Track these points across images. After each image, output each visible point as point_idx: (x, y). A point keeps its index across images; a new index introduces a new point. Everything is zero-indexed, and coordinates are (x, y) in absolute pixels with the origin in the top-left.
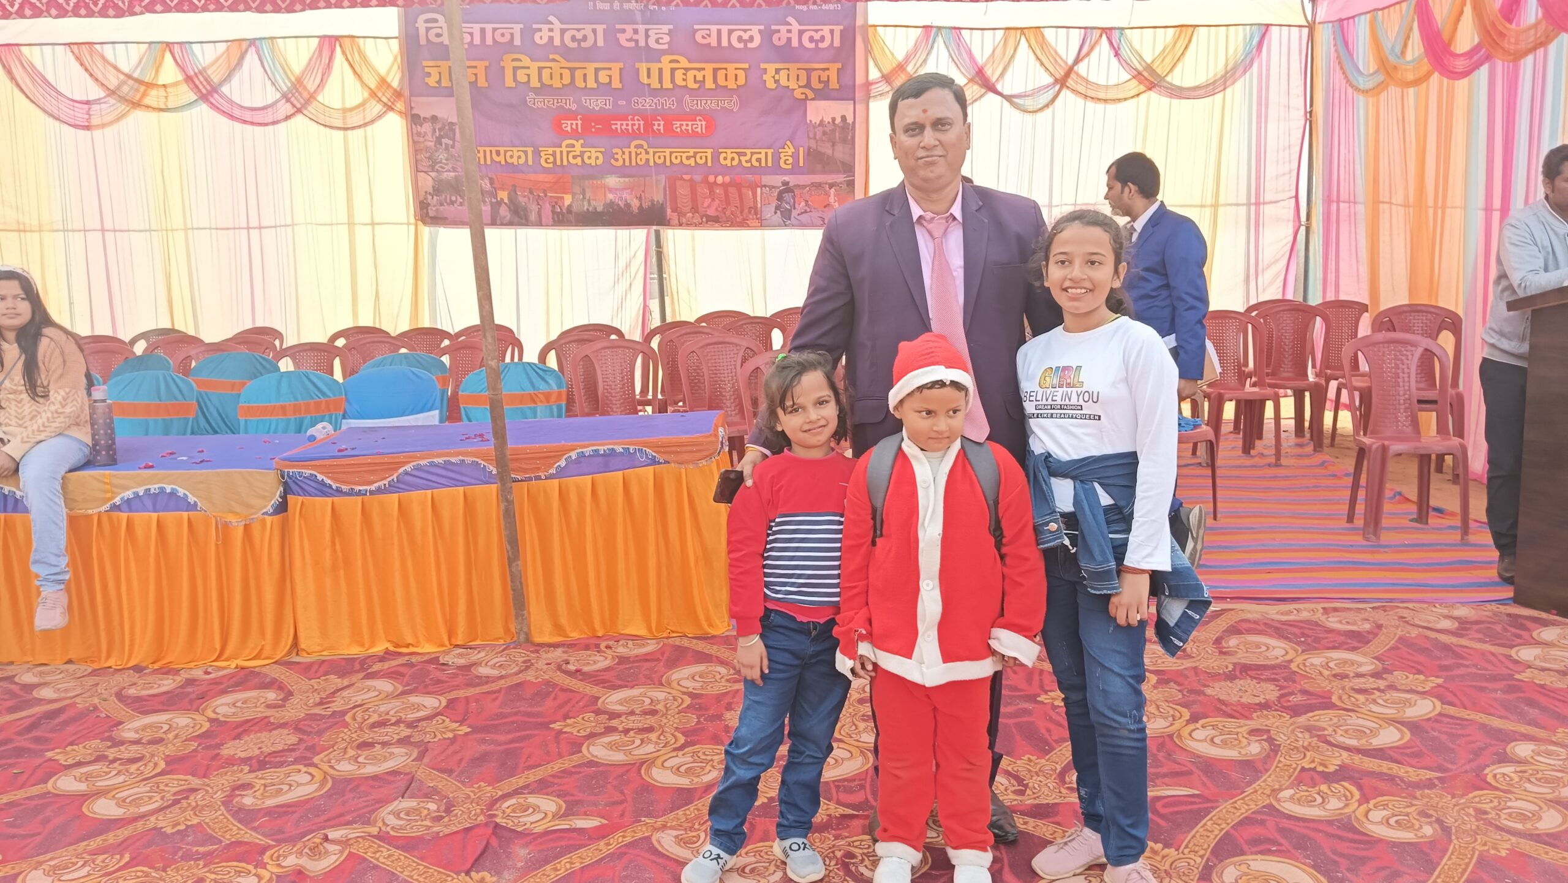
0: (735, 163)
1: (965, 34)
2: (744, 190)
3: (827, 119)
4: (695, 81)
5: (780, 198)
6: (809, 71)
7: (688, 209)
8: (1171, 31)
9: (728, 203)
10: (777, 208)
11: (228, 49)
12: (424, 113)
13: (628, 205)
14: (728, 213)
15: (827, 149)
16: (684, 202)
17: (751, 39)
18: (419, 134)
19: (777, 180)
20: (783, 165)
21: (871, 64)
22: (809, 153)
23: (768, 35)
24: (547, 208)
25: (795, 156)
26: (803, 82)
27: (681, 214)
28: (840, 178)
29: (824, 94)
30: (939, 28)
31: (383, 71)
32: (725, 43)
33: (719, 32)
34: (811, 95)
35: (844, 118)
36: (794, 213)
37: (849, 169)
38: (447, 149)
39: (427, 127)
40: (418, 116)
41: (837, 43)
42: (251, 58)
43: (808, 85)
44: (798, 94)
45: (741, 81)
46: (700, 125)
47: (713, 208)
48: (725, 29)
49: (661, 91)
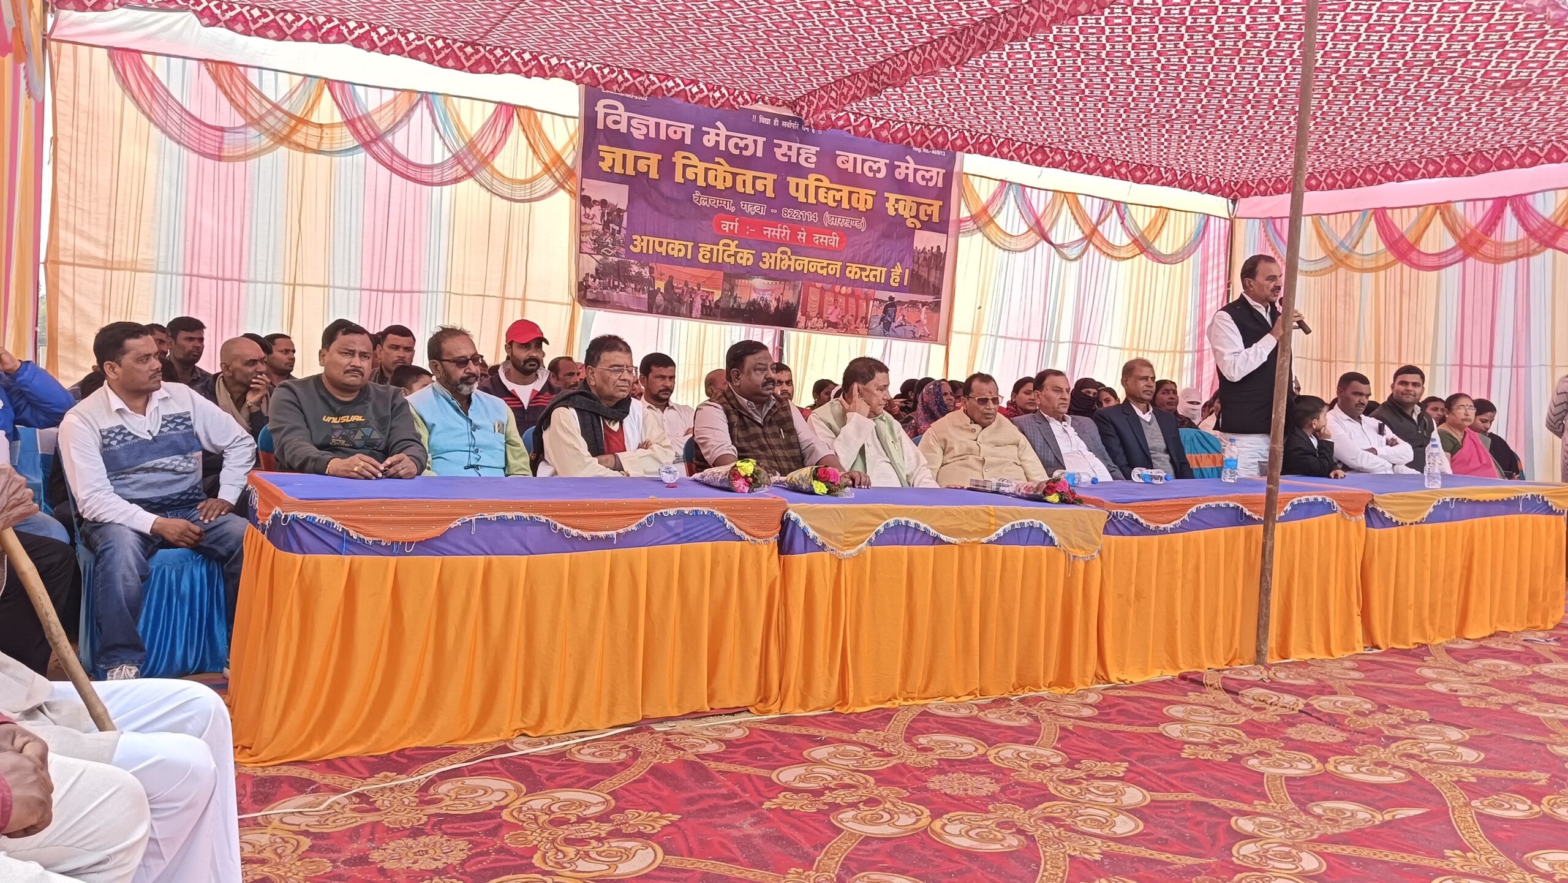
0: (857, 277)
1: (1028, 190)
2: (861, 301)
3: (928, 248)
4: (835, 201)
5: (885, 311)
6: (919, 204)
7: (814, 314)
8: (1154, 209)
9: (847, 312)
10: (882, 319)
11: (395, 99)
12: (595, 196)
13: (767, 306)
14: (845, 321)
15: (924, 273)
16: (813, 307)
17: (879, 170)
18: (587, 216)
19: (885, 295)
20: (892, 283)
21: (963, 204)
22: (914, 275)
23: (891, 168)
24: (698, 302)
25: (902, 276)
26: (914, 213)
27: (808, 318)
28: (930, 299)
29: (928, 226)
30: (1011, 183)
31: (558, 147)
32: (859, 171)
33: (855, 159)
34: (919, 225)
35: (939, 247)
36: (894, 325)
37: (937, 291)
38: (613, 234)
39: (596, 210)
40: (589, 198)
41: (940, 185)
42: (421, 113)
43: (917, 217)
44: (909, 224)
45: (870, 206)
46: (834, 240)
47: (834, 315)
48: (860, 157)
49: (805, 206)
